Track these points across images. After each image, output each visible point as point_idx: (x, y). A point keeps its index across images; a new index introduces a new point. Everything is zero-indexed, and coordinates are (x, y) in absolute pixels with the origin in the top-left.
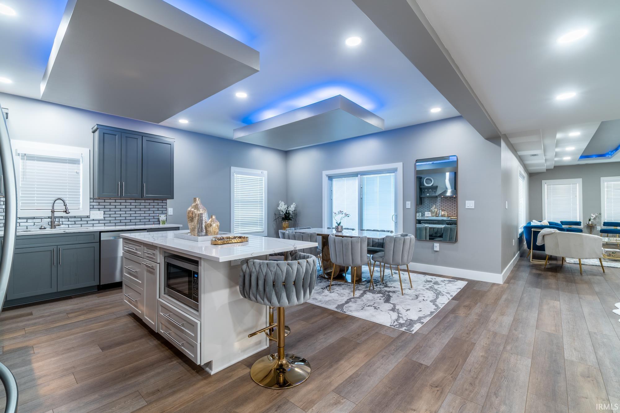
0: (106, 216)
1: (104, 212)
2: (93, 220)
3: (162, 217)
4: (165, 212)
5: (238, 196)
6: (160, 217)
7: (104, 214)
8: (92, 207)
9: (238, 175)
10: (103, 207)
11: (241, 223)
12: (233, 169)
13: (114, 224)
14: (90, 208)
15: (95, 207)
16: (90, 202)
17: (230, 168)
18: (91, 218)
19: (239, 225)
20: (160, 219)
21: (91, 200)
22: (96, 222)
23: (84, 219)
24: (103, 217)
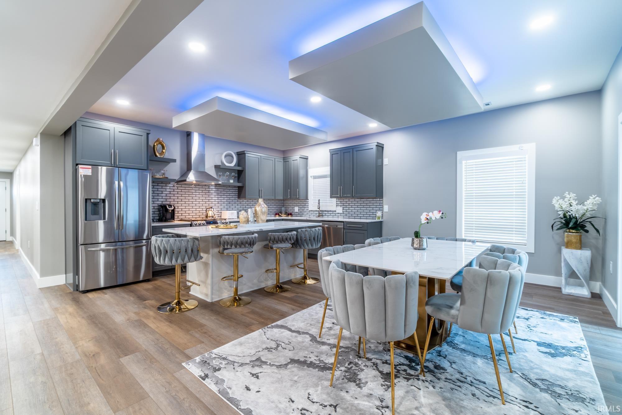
0: (344, 211)
1: (343, 208)
2: (338, 213)
3: (379, 214)
4: (382, 209)
5: (468, 190)
6: (377, 213)
7: (343, 210)
8: (337, 204)
9: (468, 161)
10: (342, 204)
11: (475, 227)
12: (460, 154)
13: (348, 217)
14: (337, 206)
15: (339, 204)
16: (337, 201)
17: (456, 153)
18: (337, 212)
19: (473, 229)
20: (377, 215)
21: (337, 200)
22: (340, 215)
23: (334, 213)
24: (343, 212)
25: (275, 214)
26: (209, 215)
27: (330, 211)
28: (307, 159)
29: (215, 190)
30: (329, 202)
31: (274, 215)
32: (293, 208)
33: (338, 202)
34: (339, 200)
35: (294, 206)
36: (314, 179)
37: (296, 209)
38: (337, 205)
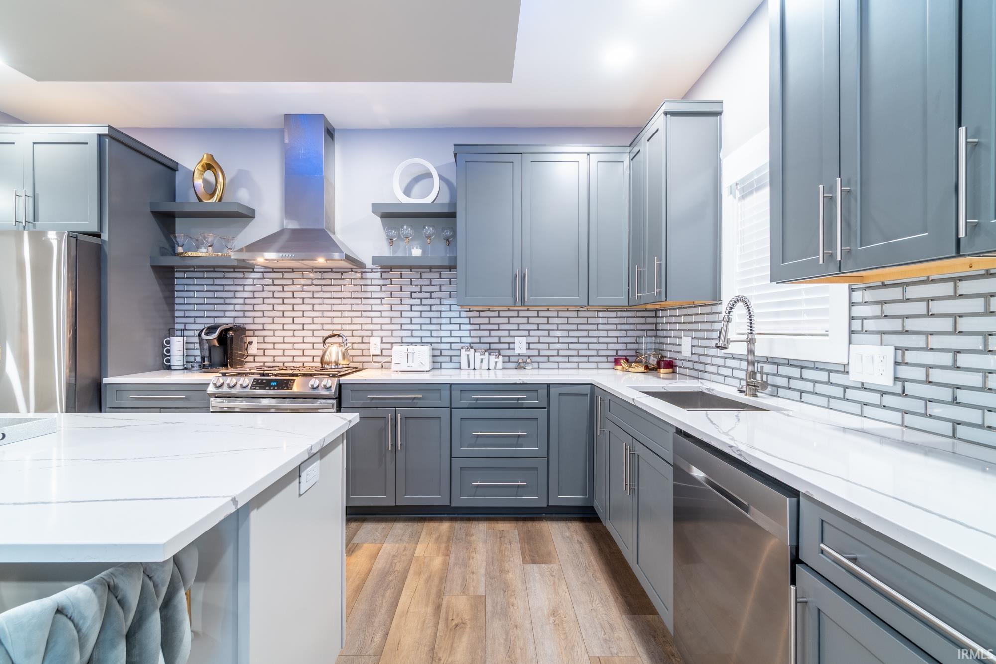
0: (906, 372)
1: (901, 350)
2: (863, 387)
7: (899, 362)
10: (894, 325)
14: (851, 332)
15: (870, 325)
16: (852, 304)
18: (855, 377)
21: (857, 296)
22: (874, 398)
23: (835, 378)
24: (896, 379)
25: (612, 359)
26: (330, 356)
27: (815, 366)
28: (718, 113)
29: (381, 282)
30: (808, 312)
31: (612, 365)
32: (678, 341)
33: (857, 311)
34: (869, 296)
35: (678, 334)
36: (743, 197)
37: (686, 347)
38: (857, 325)
